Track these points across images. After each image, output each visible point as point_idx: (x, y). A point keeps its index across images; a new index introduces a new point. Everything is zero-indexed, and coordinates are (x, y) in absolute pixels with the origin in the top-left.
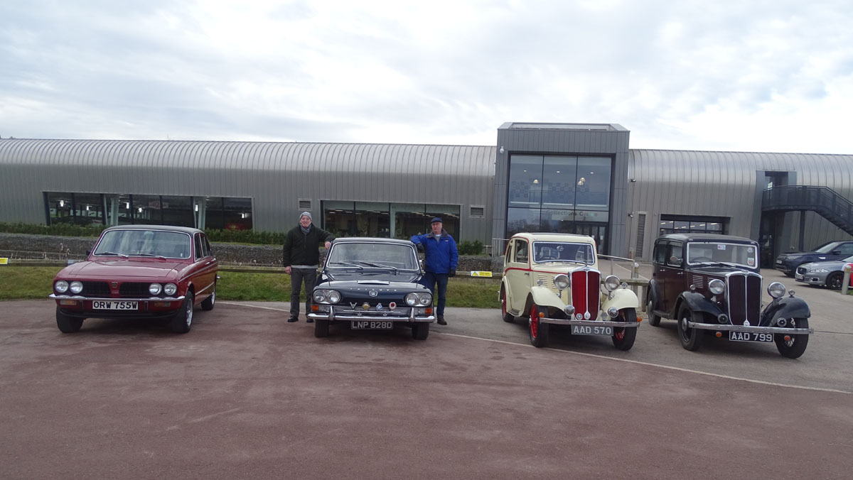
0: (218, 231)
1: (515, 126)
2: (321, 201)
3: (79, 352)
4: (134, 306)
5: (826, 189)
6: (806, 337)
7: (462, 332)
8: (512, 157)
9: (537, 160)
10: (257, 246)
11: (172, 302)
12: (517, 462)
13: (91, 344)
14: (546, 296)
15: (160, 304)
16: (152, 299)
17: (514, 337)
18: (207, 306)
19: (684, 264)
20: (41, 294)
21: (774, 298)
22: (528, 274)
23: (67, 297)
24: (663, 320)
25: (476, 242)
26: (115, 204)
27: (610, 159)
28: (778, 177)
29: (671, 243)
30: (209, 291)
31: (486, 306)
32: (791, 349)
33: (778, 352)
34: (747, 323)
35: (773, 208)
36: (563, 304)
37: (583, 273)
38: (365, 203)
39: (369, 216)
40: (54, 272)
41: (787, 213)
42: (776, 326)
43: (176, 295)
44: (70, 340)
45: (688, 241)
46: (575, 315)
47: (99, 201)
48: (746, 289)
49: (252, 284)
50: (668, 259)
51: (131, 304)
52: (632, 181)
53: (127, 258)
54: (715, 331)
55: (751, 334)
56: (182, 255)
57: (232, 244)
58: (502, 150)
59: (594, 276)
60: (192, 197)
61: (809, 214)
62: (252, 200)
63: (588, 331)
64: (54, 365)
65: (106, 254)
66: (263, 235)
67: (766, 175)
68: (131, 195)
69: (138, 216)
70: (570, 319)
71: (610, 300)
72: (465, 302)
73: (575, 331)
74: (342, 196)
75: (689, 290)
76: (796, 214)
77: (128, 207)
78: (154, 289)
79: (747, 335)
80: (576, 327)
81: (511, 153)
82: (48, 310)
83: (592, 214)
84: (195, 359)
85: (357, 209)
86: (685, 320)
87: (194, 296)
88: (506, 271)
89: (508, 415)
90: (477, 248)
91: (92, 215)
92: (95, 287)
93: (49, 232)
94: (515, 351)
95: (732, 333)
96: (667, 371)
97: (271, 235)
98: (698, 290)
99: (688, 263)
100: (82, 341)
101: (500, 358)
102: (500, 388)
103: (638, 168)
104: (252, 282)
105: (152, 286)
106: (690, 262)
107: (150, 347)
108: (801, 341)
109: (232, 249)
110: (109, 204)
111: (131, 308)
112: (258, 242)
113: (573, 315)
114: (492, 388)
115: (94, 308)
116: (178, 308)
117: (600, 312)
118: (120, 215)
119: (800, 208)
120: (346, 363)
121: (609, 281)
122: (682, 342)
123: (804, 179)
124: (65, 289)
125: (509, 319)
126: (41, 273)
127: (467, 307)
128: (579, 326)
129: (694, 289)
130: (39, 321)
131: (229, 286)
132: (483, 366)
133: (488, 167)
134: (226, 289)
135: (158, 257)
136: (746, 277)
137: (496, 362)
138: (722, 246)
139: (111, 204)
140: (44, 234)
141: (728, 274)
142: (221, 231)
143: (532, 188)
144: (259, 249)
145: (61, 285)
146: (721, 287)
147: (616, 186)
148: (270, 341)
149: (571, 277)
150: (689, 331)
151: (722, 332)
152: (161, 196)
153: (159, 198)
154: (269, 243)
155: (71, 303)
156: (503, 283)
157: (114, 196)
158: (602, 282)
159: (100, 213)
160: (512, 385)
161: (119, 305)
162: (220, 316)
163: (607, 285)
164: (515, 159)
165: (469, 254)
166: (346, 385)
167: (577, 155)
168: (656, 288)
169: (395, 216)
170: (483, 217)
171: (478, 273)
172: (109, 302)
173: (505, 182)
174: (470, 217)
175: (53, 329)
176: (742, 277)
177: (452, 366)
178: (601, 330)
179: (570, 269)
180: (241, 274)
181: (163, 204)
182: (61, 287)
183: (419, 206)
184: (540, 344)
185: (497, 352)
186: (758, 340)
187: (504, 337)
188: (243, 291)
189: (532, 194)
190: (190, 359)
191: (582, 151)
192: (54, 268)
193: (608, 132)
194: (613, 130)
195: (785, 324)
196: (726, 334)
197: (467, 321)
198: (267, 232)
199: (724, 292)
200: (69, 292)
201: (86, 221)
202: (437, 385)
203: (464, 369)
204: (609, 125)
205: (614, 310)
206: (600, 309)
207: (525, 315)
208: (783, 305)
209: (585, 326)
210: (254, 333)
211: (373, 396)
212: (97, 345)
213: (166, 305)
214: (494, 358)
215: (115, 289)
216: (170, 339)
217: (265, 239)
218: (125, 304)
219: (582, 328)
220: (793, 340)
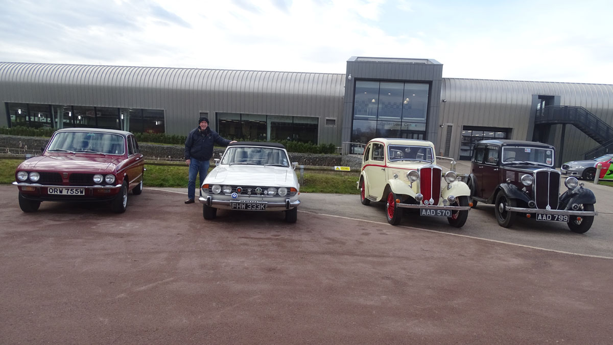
0: (139, 134)
1: (359, 60)
2: (216, 113)
3: (38, 229)
4: (82, 192)
5: (581, 108)
6: (592, 218)
7: (333, 213)
8: (357, 82)
9: (375, 85)
10: (169, 145)
11: (112, 189)
12: (407, 325)
13: (47, 222)
14: (401, 186)
15: (102, 191)
16: (96, 186)
17: (373, 216)
18: (137, 191)
19: (499, 163)
20: (6, 180)
21: (569, 189)
22: (384, 170)
23: (27, 184)
24: (479, 204)
25: (331, 144)
26: (60, 113)
27: (428, 85)
28: (548, 99)
29: (488, 147)
30: (138, 181)
31: (346, 193)
32: (579, 227)
33: (569, 229)
34: (548, 208)
35: (544, 122)
36: (414, 191)
37: (429, 169)
38: (248, 115)
39: (251, 125)
40: (15, 163)
41: (552, 126)
42: (571, 209)
43: (115, 184)
44: (30, 218)
45: (503, 145)
46: (423, 201)
47: (48, 110)
48: (549, 182)
49: (170, 175)
50: (486, 159)
51: (79, 190)
52: (443, 101)
53: (75, 154)
54: (526, 213)
55: (552, 215)
56: (117, 152)
57: (150, 144)
58: (350, 77)
59: (437, 172)
60: (119, 108)
61: (568, 126)
62: (165, 112)
63: (433, 213)
64: (18, 240)
65: (57, 150)
66: (173, 138)
67: (539, 98)
68: (72, 106)
69: (78, 122)
70: (419, 203)
71: (448, 190)
72: (330, 190)
73: (423, 213)
74: (232, 110)
75: (505, 182)
76: (559, 127)
77: (70, 115)
78: (97, 179)
79: (549, 216)
80: (424, 210)
81: (356, 80)
82: (12, 193)
83: (413, 125)
84: (132, 235)
85: (242, 119)
86: (502, 205)
87: (128, 184)
88: (364, 167)
89: (388, 282)
90: (331, 149)
91: (43, 121)
92: (49, 177)
93: (11, 133)
94: (378, 228)
95: (538, 215)
96: (494, 244)
97: (179, 137)
98: (512, 182)
99: (502, 162)
100: (40, 219)
101: (367, 234)
102: (375, 259)
103: (448, 93)
104: (169, 173)
105: (95, 176)
106: (504, 161)
107: (95, 224)
108: (588, 221)
109: (150, 147)
110: (56, 113)
111: (79, 194)
112: (170, 143)
113: (421, 202)
114: (369, 259)
115: (49, 193)
116: (116, 195)
117: (441, 199)
118: (64, 121)
119: (562, 122)
120: (252, 238)
121: (448, 175)
122: (498, 222)
123: (566, 101)
124: (25, 178)
125: (367, 202)
126: (5, 164)
127: (332, 193)
128: (426, 210)
129: (509, 181)
130: (5, 202)
131: (152, 176)
132: (357, 241)
133: (340, 90)
134: (149, 178)
135: (99, 153)
136: (549, 173)
137: (365, 238)
138: (528, 150)
139: (57, 113)
140: (7, 134)
141: (535, 171)
142: (142, 134)
143: (370, 106)
144: (170, 148)
145: (21, 175)
146: (531, 180)
147: (432, 104)
148: (189, 220)
149: (419, 173)
150: (505, 212)
151: (531, 214)
152: (95, 107)
153: (94, 108)
154: (177, 143)
155: (30, 189)
156: (362, 176)
157: (60, 107)
158: (443, 176)
159: (49, 119)
160: (384, 256)
161: (69, 191)
162: (147, 199)
163: (446, 178)
164: (359, 85)
165: (326, 153)
166: (255, 257)
167: (405, 82)
168: (474, 180)
169: (270, 125)
170: (335, 126)
171: (340, 168)
172: (61, 189)
173: (352, 101)
174: (326, 126)
175: (16, 209)
176: (545, 173)
177: (333, 241)
178: (442, 213)
179: (418, 166)
180: (161, 167)
181: (97, 113)
182: (23, 177)
183: (288, 117)
184: (396, 222)
185: (364, 229)
186: (557, 220)
187: (366, 217)
188: (163, 180)
189: (370, 110)
190: (129, 235)
191: (408, 79)
192: (15, 160)
193: (426, 65)
194: (430, 63)
195: (578, 208)
196: (534, 215)
197: (335, 204)
198: (176, 136)
199: (532, 185)
200: (29, 181)
201: (39, 125)
202: (327, 257)
203: (343, 243)
204: (427, 60)
205: (452, 197)
206: (441, 196)
207: (384, 201)
208: (576, 194)
209: (430, 210)
210: (176, 213)
211: (279, 267)
212: (52, 223)
213: (107, 192)
214: (363, 234)
215: (67, 179)
216: (111, 218)
217: (175, 140)
218: (74, 191)
219: (428, 211)
220: (582, 220)
